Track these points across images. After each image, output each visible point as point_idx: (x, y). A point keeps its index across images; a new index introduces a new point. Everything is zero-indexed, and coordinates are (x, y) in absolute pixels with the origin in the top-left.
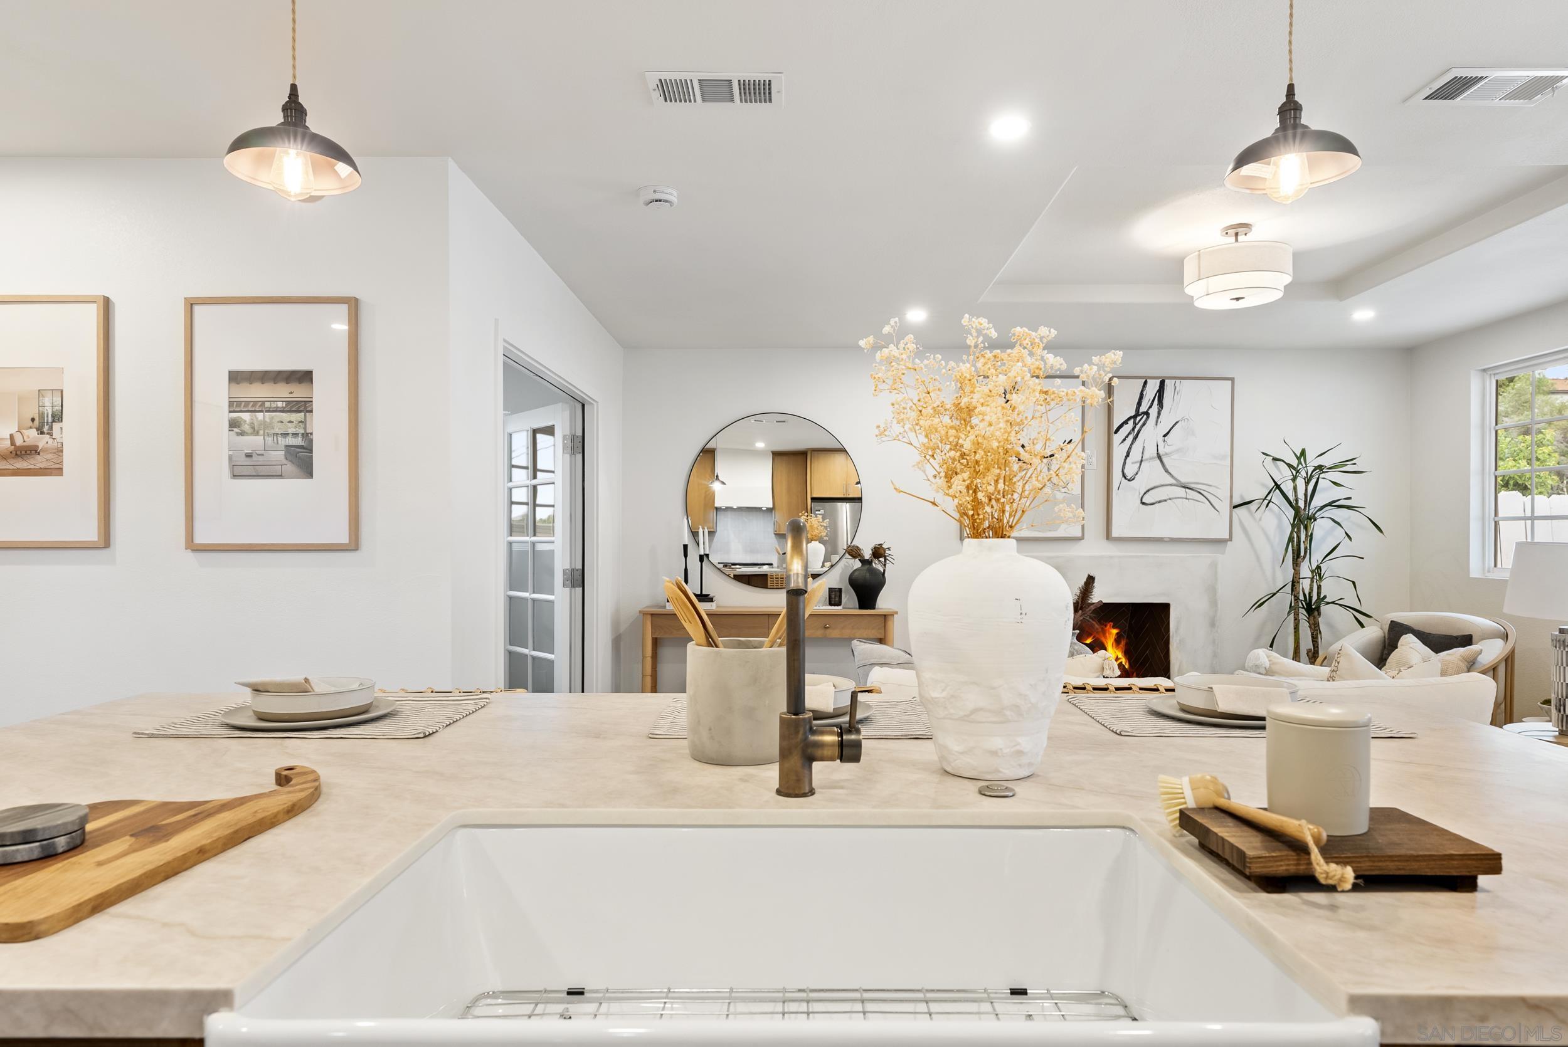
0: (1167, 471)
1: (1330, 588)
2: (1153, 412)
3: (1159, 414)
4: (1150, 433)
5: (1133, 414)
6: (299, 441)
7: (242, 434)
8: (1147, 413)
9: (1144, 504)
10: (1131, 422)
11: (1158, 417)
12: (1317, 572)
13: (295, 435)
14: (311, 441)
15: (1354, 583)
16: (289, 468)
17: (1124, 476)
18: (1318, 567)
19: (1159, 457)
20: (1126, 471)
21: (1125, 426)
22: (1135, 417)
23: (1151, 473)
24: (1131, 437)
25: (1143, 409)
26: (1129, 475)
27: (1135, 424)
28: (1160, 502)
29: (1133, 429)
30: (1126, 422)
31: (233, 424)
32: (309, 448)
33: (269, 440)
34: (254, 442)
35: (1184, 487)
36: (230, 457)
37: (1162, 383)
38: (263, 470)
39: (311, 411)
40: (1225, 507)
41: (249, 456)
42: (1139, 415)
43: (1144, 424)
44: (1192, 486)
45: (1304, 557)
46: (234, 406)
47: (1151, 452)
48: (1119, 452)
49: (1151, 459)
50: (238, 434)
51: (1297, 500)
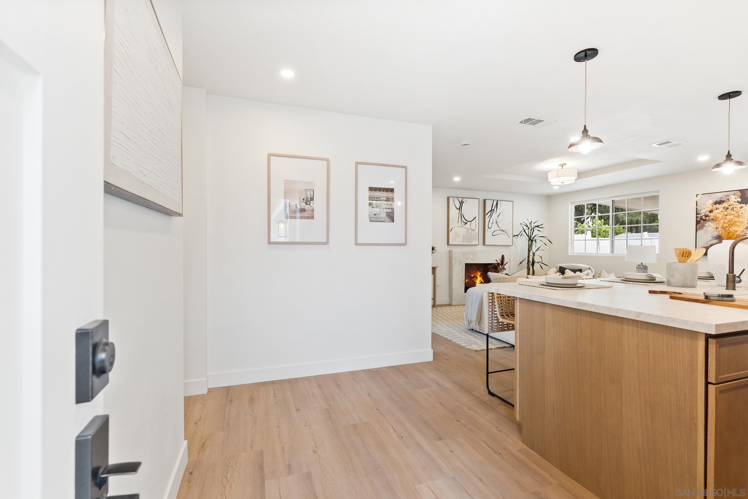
0: (498, 226)
1: (537, 259)
2: (495, 210)
3: (497, 210)
4: (495, 215)
5: (490, 210)
6: (390, 211)
7: (373, 207)
8: (494, 210)
9: (493, 235)
10: (490, 212)
11: (496, 211)
12: (534, 254)
13: (389, 208)
14: (394, 211)
15: (541, 257)
16: (387, 219)
17: (488, 227)
18: (534, 253)
19: (496, 222)
20: (489, 227)
21: (489, 213)
22: (491, 211)
23: (494, 227)
24: (490, 216)
25: (493, 209)
26: (490, 227)
27: (491, 213)
28: (497, 235)
29: (491, 214)
30: (489, 212)
31: (370, 204)
32: (393, 213)
33: (381, 210)
34: (376, 210)
35: (502, 231)
36: (369, 215)
37: (497, 202)
38: (379, 220)
39: (394, 201)
40: (511, 236)
41: (375, 215)
42: (492, 210)
43: (493, 213)
44: (504, 231)
45: (531, 250)
46: (371, 198)
47: (495, 221)
48: (487, 220)
49: (495, 223)
50: (372, 207)
51: (529, 235)
